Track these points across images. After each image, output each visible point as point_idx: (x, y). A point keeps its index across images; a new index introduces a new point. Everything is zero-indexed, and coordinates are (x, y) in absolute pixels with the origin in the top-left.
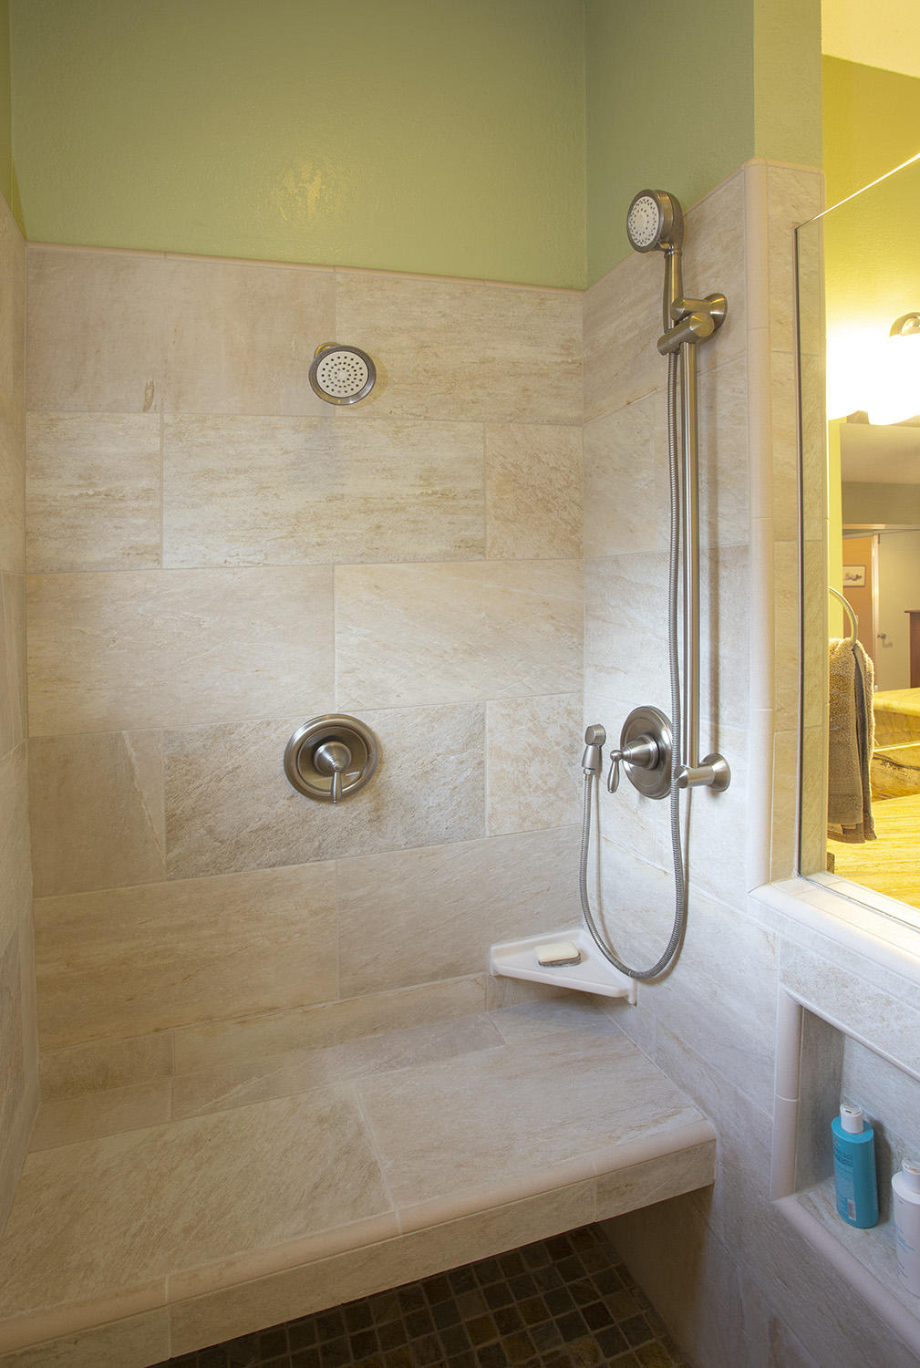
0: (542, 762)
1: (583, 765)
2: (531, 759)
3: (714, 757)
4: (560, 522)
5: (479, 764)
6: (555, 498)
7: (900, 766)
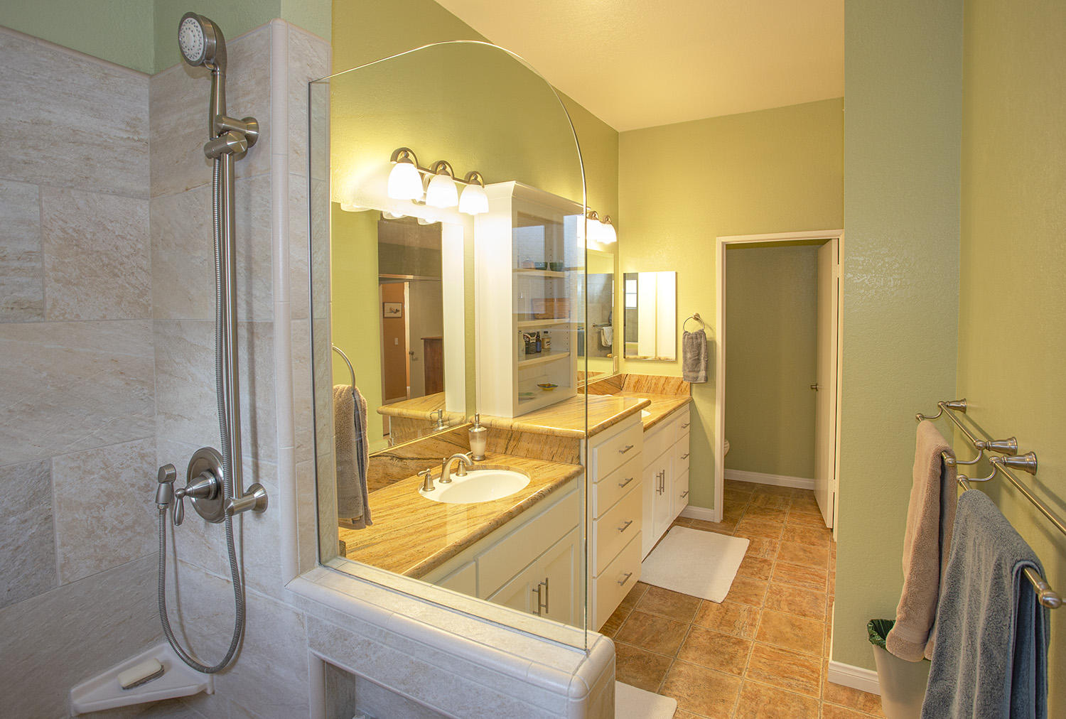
0: (118, 504)
1: (156, 502)
2: (105, 504)
3: (256, 486)
4: (127, 285)
5: (46, 519)
6: (121, 264)
7: (401, 459)
